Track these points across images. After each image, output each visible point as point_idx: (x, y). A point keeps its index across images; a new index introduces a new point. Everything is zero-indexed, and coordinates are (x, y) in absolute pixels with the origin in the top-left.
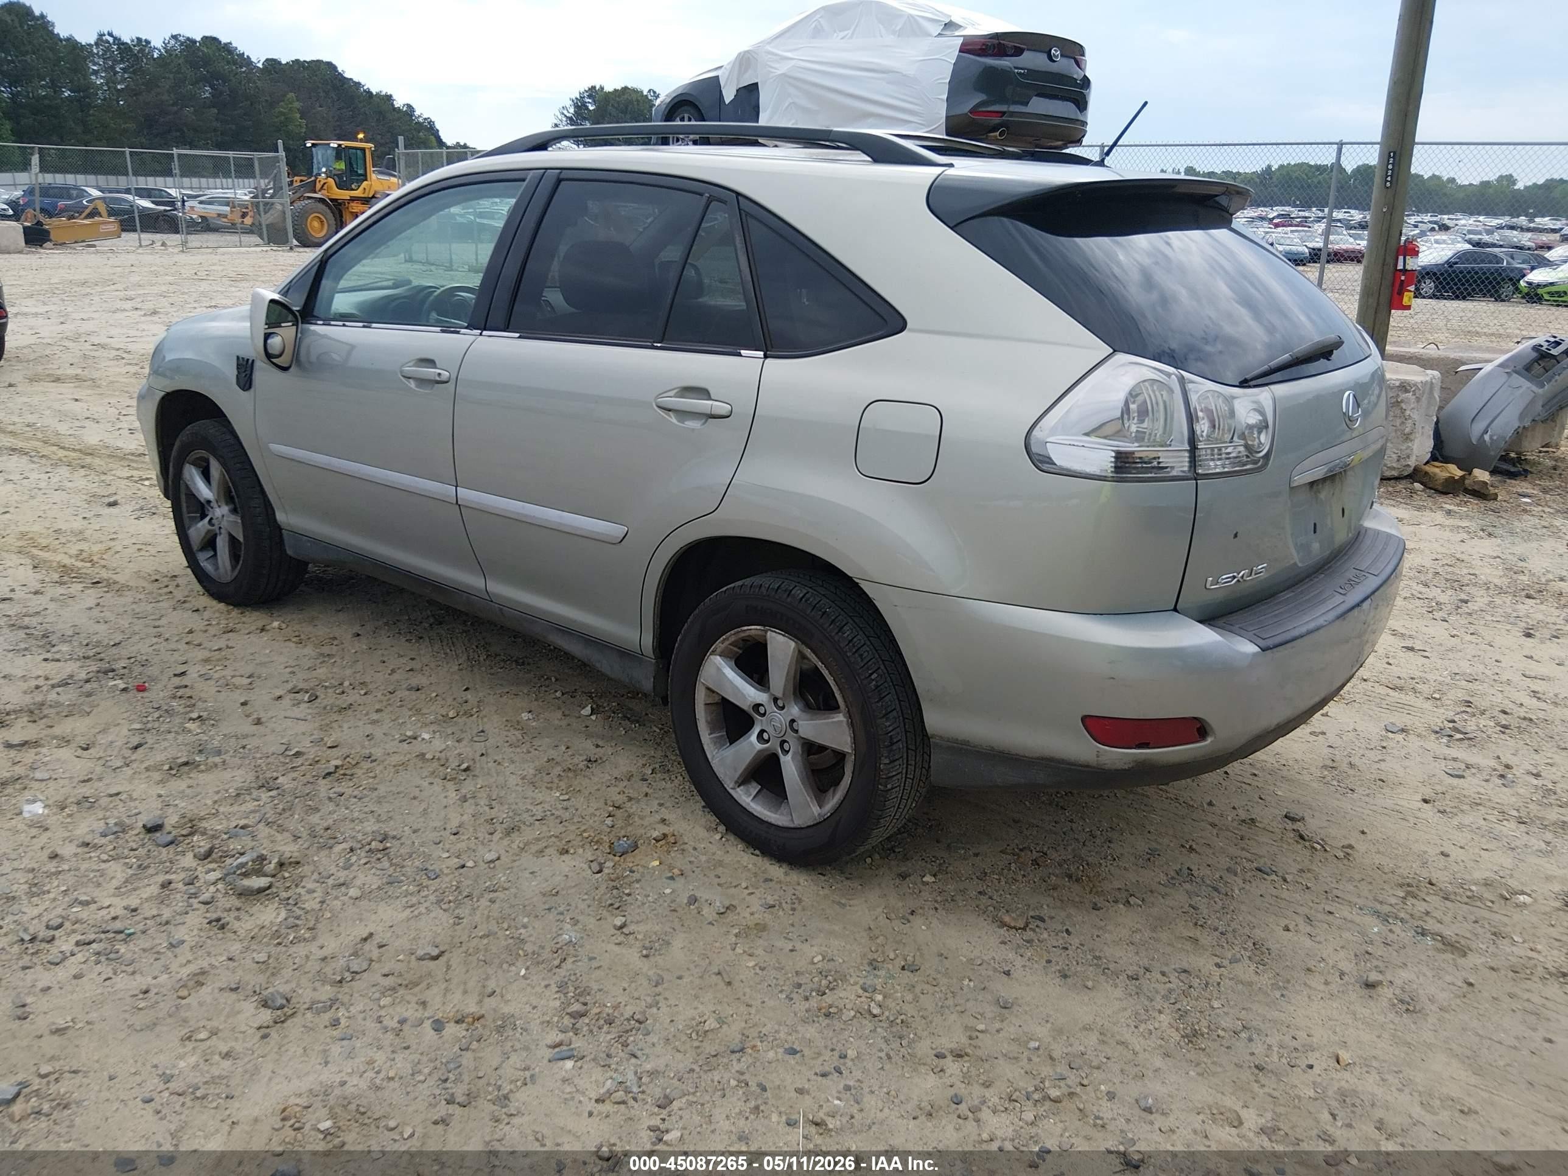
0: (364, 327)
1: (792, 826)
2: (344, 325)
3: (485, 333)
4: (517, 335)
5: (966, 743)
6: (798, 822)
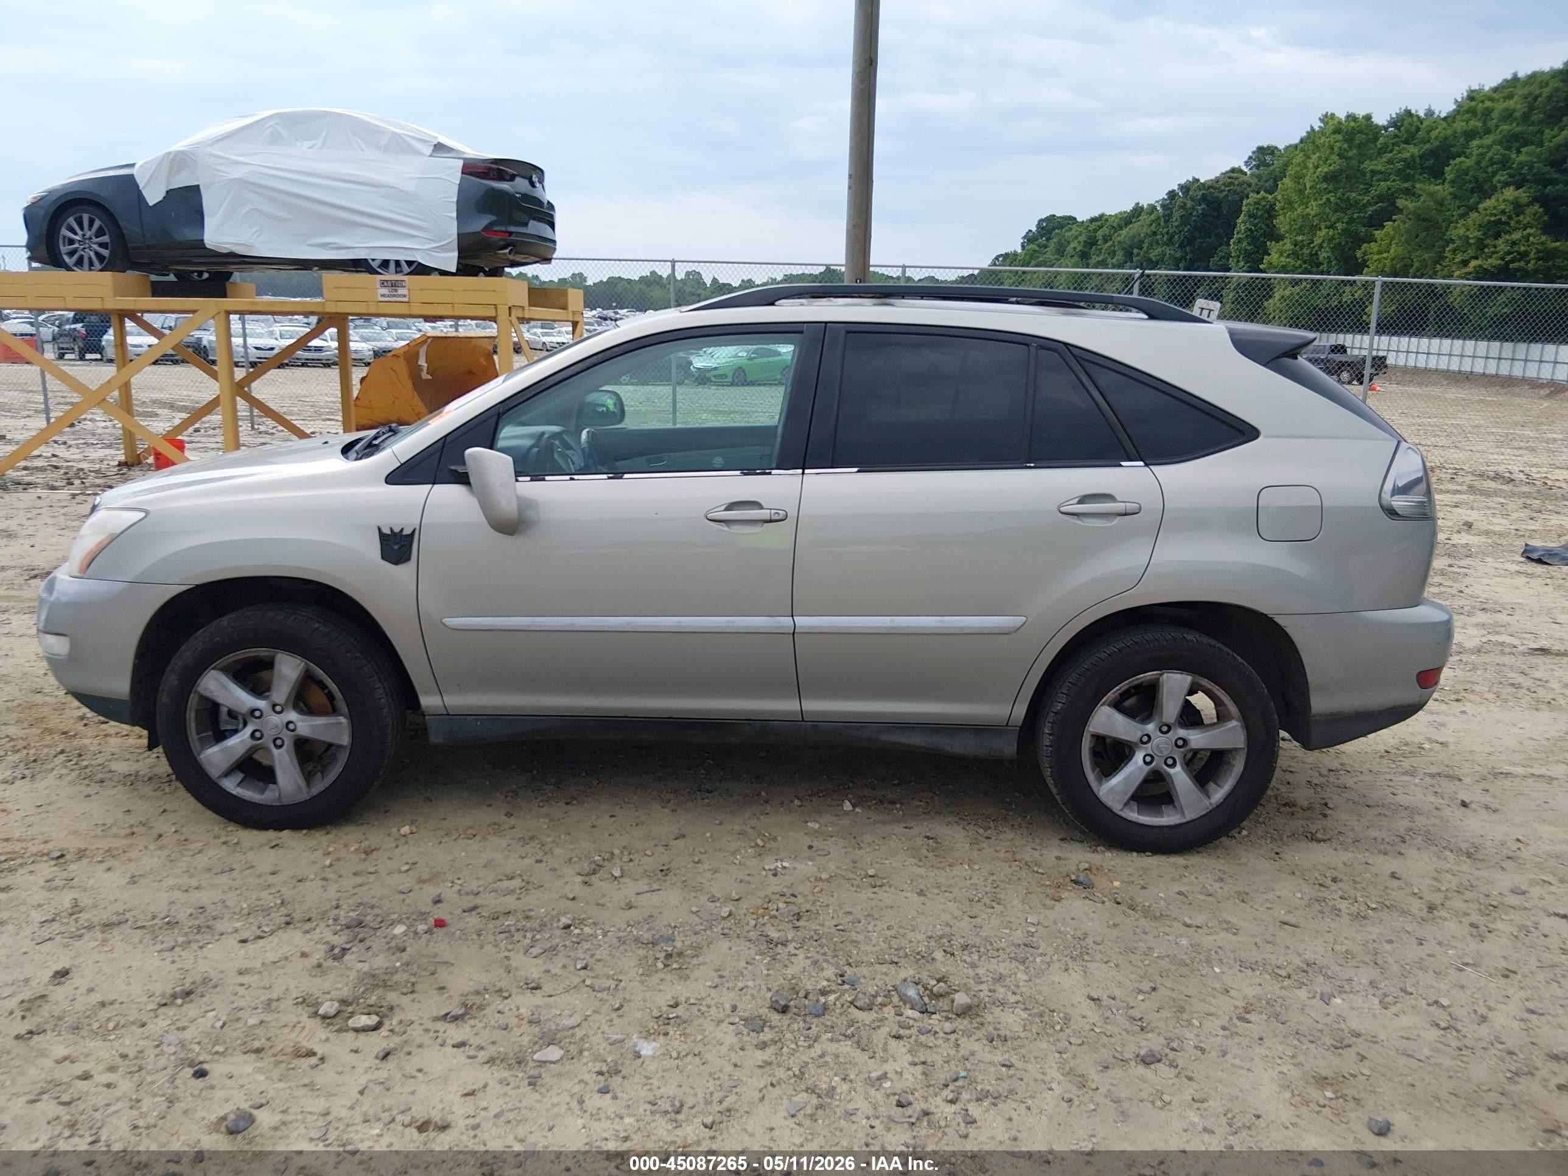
0: (610, 478)
1: (1184, 821)
2: (572, 479)
3: (807, 471)
4: (856, 469)
5: (1339, 713)
6: (1190, 816)
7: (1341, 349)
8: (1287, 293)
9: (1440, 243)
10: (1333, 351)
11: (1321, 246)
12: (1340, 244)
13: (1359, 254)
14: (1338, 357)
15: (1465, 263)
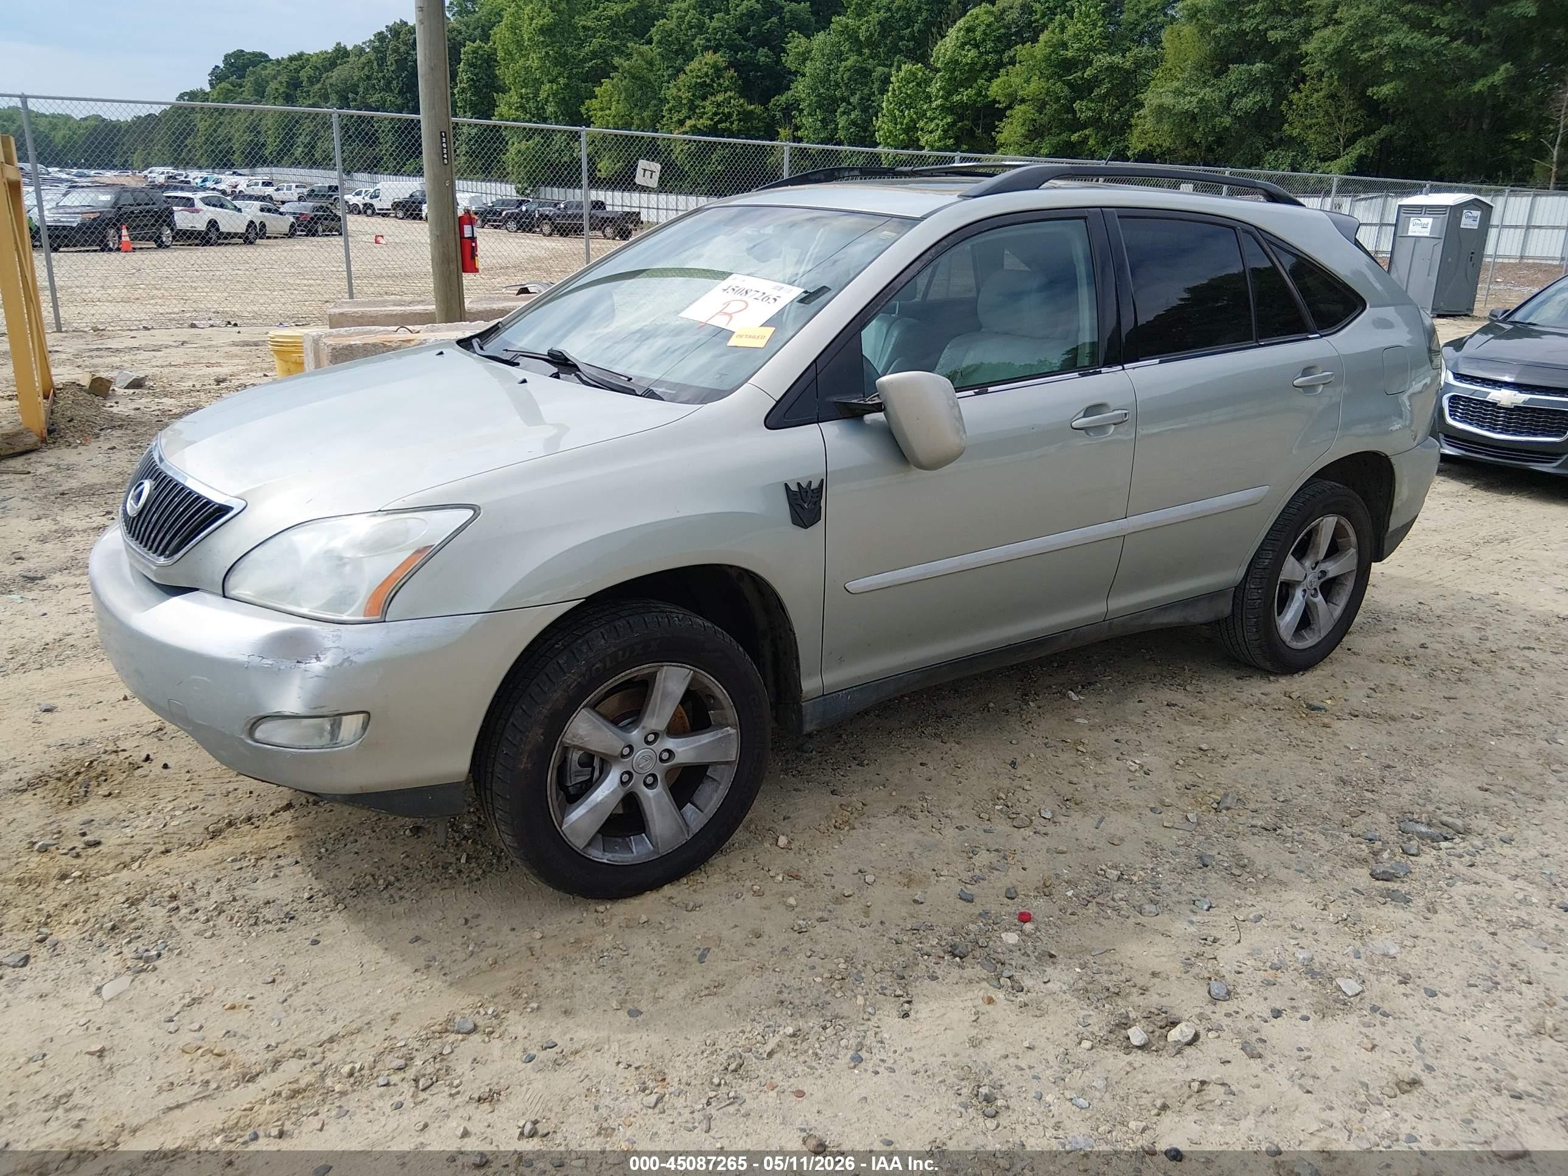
3: (1126, 367)
6: (1324, 633)
7: (599, 205)
8: (523, 147)
9: (654, 102)
10: (594, 207)
11: (547, 101)
12: (564, 98)
13: (583, 110)
14: (600, 213)
15: (681, 123)
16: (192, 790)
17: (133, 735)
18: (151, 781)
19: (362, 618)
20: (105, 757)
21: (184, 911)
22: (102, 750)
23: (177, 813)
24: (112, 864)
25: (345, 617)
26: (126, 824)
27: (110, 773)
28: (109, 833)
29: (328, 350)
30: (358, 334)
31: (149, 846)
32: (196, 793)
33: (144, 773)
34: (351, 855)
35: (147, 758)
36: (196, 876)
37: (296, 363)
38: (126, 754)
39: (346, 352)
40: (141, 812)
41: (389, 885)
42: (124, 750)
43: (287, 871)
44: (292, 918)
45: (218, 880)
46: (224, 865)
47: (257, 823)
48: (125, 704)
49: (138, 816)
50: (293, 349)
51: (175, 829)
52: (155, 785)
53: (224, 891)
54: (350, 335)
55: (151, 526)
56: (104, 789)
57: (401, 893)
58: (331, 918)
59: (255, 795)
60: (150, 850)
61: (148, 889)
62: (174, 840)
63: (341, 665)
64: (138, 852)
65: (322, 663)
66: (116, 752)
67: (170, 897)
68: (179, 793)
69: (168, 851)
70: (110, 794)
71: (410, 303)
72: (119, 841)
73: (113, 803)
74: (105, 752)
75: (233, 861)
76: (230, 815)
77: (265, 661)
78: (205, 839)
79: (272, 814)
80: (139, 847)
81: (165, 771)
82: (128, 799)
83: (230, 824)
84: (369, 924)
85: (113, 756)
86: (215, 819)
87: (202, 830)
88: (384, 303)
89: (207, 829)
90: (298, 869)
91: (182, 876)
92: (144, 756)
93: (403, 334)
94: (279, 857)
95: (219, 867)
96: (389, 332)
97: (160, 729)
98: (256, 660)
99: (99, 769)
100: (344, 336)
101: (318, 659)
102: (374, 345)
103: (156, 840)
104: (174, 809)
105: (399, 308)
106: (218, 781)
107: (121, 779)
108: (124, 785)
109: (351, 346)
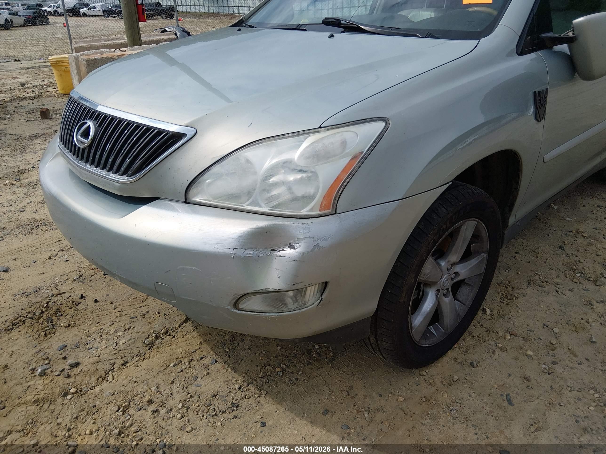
7: (158, 5)
16: (121, 316)
17: (65, 282)
18: (92, 312)
19: (318, 213)
20: (54, 299)
21: (163, 412)
22: (50, 295)
23: (120, 334)
24: (94, 379)
25: (304, 212)
26: (90, 346)
27: (62, 309)
28: (81, 354)
29: (84, 62)
30: (97, 53)
31: (112, 362)
32: (124, 318)
33: (84, 307)
34: (246, 351)
35: (82, 297)
36: (156, 381)
37: (64, 71)
38: (67, 295)
39: (93, 62)
40: (95, 336)
41: (283, 370)
42: (64, 293)
43: (213, 368)
44: (238, 406)
45: (173, 382)
46: (169, 369)
47: (173, 334)
48: (51, 261)
49: (95, 339)
50: (62, 64)
51: (124, 346)
52: (95, 315)
53: (181, 391)
54: (93, 54)
55: (105, 154)
56: (63, 322)
57: (295, 376)
58: (262, 402)
59: (162, 314)
60: (114, 364)
61: (129, 397)
62: (126, 354)
63: (312, 251)
64: (107, 367)
65: (297, 250)
66: (60, 294)
67: (148, 402)
68: (113, 319)
69: (126, 363)
70: (69, 325)
71: (112, 40)
72: (91, 360)
73: (74, 331)
74: (53, 295)
75: (175, 365)
76: (154, 331)
77: (247, 252)
78: (146, 350)
79: (179, 327)
80: (107, 363)
81: (97, 304)
82: (82, 327)
83: (157, 337)
84: (288, 403)
85: (59, 297)
86: (146, 335)
87: (141, 344)
88: (99, 41)
89: (144, 343)
90: (218, 366)
91: (146, 382)
92: (80, 296)
93: (118, 53)
94: (202, 358)
95: (167, 371)
96: (112, 52)
97: (81, 276)
98: (240, 252)
99: (55, 308)
100: (90, 55)
101: (291, 247)
102: (106, 58)
103: (115, 356)
104: (116, 331)
105: (107, 42)
106: (133, 307)
107: (71, 313)
108: (75, 317)
109: (95, 59)
